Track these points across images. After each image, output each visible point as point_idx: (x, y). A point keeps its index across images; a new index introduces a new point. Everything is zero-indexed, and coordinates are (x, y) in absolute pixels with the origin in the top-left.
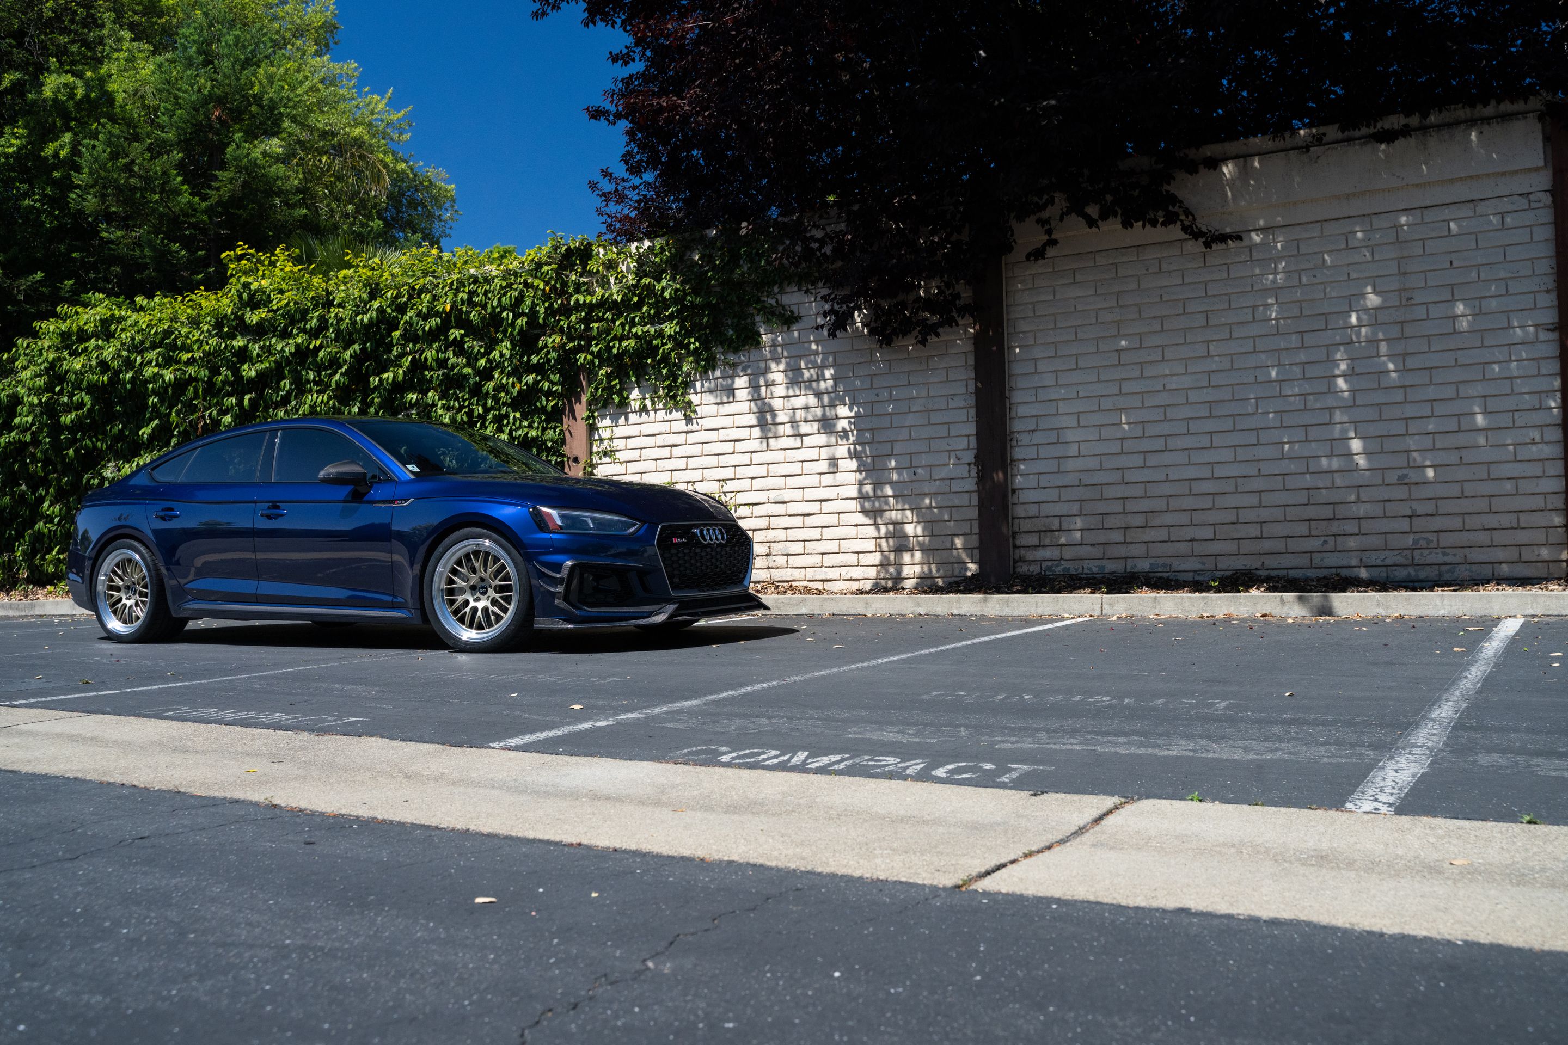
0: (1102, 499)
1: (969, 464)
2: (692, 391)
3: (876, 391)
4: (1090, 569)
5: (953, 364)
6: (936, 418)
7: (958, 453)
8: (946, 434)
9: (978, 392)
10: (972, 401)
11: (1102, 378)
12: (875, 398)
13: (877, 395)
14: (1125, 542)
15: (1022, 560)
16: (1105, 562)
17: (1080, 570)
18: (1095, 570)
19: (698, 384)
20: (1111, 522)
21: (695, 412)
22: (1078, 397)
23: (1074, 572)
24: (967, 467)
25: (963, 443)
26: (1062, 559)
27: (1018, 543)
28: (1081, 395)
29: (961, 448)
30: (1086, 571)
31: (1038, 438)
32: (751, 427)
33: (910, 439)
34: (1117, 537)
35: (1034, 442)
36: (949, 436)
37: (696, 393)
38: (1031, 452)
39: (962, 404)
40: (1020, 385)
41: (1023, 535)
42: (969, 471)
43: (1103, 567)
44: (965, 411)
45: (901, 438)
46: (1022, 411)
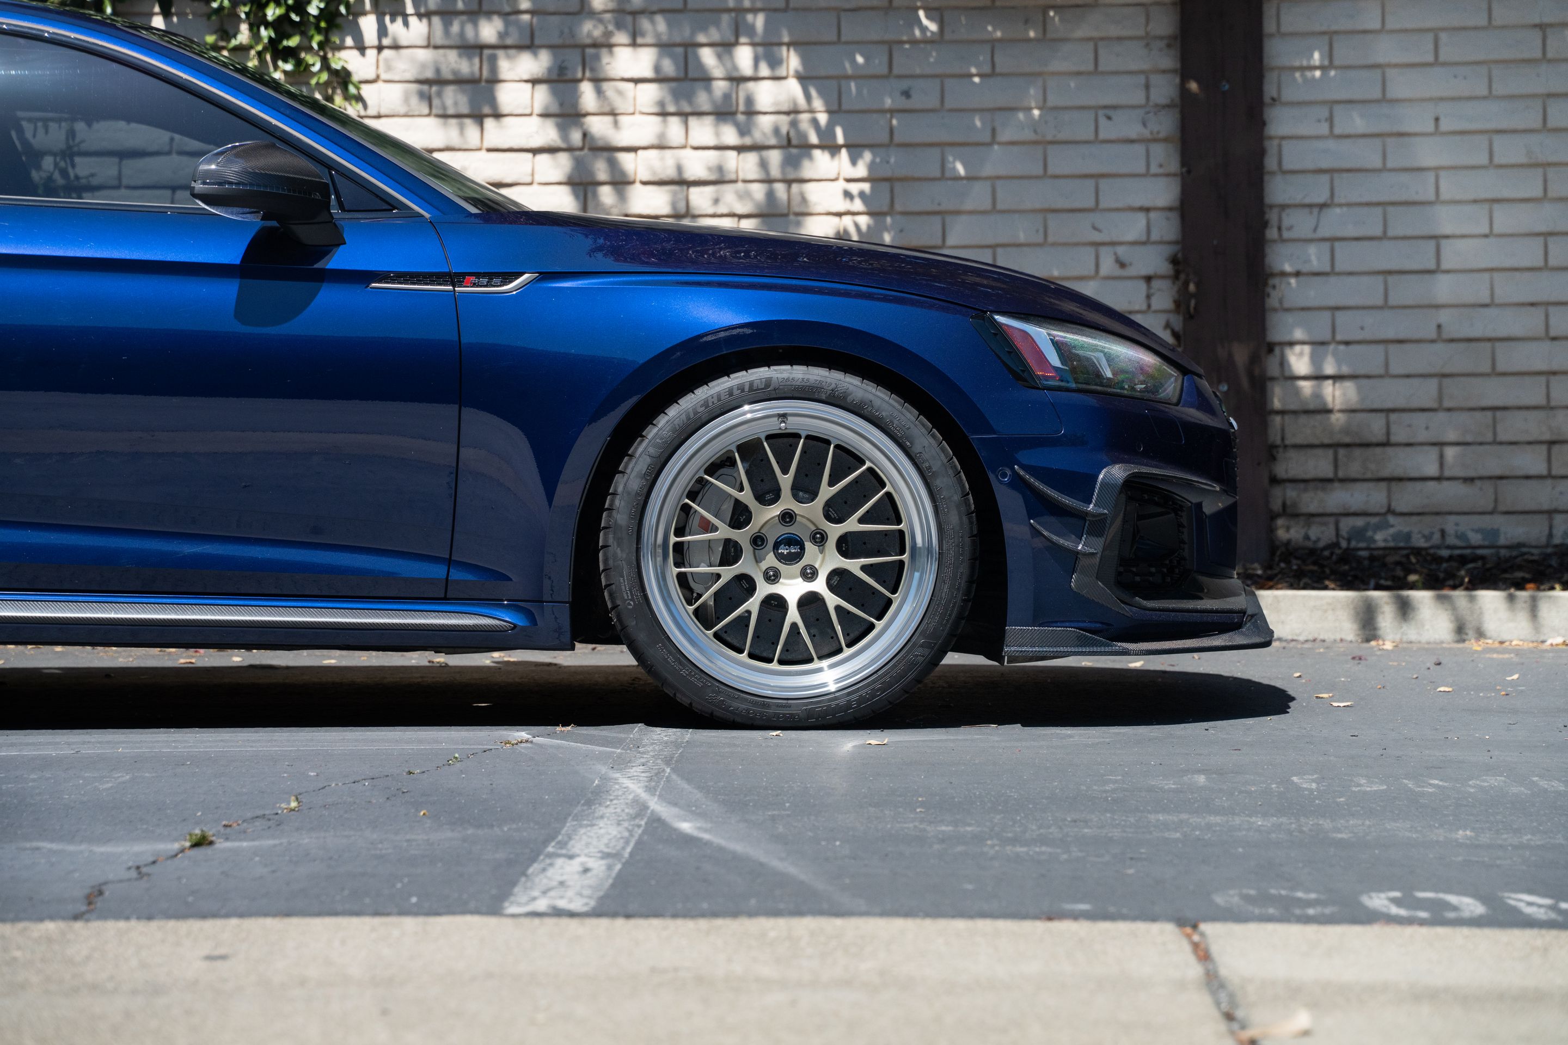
0: (1495, 373)
1: (1148, 279)
2: (349, 41)
3: (905, 84)
4: (1461, 536)
5: (1114, 31)
6: (1061, 162)
7: (1121, 250)
8: (1090, 203)
9: (1185, 103)
10: (1166, 124)
11: (1499, 89)
12: (903, 103)
13: (907, 94)
14: (1550, 476)
15: (1290, 512)
16: (1497, 521)
17: (1436, 539)
18: (1475, 539)
19: (368, 24)
20: (1512, 427)
21: (359, 98)
22: (1437, 132)
23: (1422, 543)
24: (1142, 286)
25: (1134, 228)
26: (1390, 511)
27: (1281, 470)
28: (1445, 125)
29: (1130, 237)
30: (1451, 540)
31: (1333, 223)
32: (535, 151)
33: (994, 210)
34: (1532, 461)
35: (1324, 232)
36: (1095, 209)
37: (361, 48)
38: (1315, 257)
39: (1135, 130)
40: (1288, 94)
41: (1292, 454)
42: (1148, 297)
43: (1495, 533)
44: (1140, 149)
45: (968, 206)
46: (1293, 156)
